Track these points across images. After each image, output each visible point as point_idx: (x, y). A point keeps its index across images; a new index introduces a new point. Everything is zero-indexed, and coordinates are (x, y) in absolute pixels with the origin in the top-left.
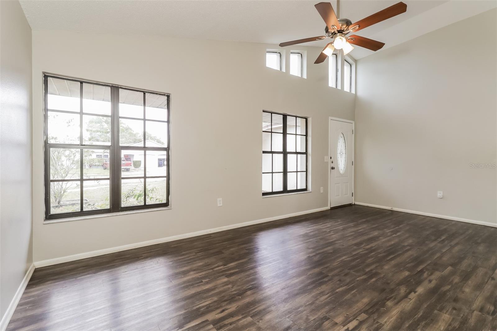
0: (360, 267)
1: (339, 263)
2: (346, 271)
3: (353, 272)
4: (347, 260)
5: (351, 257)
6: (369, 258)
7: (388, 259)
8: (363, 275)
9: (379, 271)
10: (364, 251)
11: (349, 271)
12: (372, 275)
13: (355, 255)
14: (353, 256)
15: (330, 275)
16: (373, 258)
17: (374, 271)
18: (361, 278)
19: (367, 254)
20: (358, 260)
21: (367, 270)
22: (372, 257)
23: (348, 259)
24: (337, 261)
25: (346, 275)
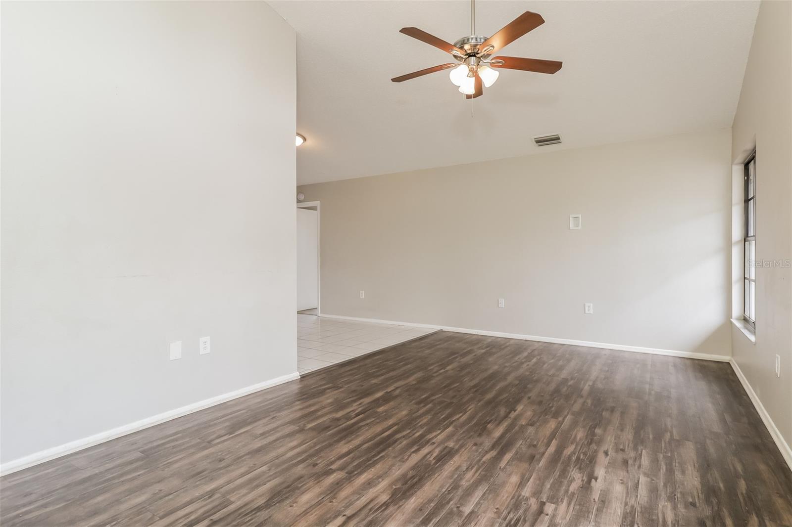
0: (439, 408)
1: (468, 407)
2: (455, 401)
3: (446, 400)
4: (458, 414)
5: (454, 421)
6: (425, 424)
7: (396, 427)
8: (435, 399)
9: (415, 406)
10: (432, 438)
11: (452, 401)
12: (424, 402)
13: (448, 427)
14: (452, 423)
15: (472, 394)
16: (419, 424)
17: (422, 405)
18: (437, 396)
19: (429, 431)
20: (442, 417)
21: (430, 405)
22: (422, 427)
23: (458, 416)
24: (471, 410)
25: (454, 397)
